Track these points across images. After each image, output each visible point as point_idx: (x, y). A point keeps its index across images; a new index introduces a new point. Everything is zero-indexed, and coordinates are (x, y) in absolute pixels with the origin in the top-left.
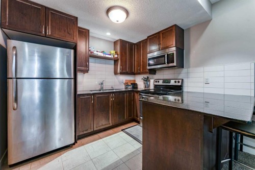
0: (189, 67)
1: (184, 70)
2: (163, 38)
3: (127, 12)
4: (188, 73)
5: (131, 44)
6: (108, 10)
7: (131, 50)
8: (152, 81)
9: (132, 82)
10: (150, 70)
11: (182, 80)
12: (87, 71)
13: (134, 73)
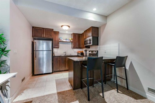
0: (100, 45)
1: (99, 46)
2: (89, 32)
3: (69, 27)
4: (100, 48)
5: (79, 35)
6: (62, 26)
7: (79, 37)
8: (88, 51)
9: (81, 52)
10: (86, 46)
11: (98, 51)
12: (58, 48)
13: (81, 48)
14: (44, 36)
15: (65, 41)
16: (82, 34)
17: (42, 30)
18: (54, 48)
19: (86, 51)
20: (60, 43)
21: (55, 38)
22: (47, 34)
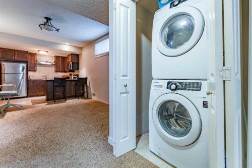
3: (47, 52)
11: (78, 75)
12: (35, 71)
13: (66, 72)
14: (16, 58)
15: (45, 63)
16: (66, 57)
17: (13, 52)
18: (30, 71)
19: (71, 75)
20: (37, 65)
21: (31, 60)
22: (20, 57)
